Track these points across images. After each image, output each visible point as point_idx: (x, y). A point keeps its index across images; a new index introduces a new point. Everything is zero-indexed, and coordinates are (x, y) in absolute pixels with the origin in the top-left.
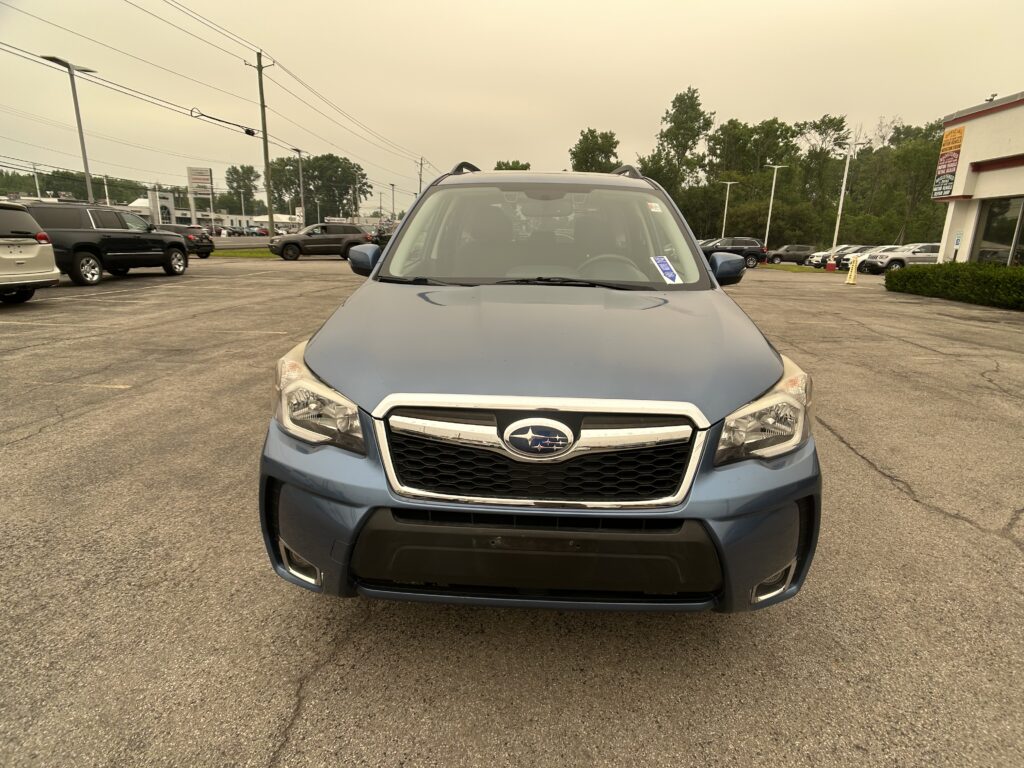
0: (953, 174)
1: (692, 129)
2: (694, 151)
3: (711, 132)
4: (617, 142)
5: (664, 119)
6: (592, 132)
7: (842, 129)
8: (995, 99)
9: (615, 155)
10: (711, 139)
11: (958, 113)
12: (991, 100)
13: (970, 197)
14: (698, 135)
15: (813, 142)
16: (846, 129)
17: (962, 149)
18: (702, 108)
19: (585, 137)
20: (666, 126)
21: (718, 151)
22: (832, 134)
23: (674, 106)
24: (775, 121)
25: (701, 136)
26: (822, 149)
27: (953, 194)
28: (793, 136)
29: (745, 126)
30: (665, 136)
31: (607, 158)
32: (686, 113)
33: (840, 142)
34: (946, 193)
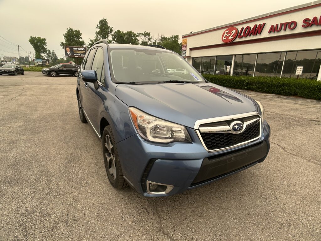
0: (186, 51)
1: (107, 32)
2: (108, 39)
3: (113, 33)
4: (81, 34)
5: (97, 27)
6: (71, 29)
7: (150, 36)
8: (193, 32)
9: (81, 38)
10: (112, 35)
11: (185, 35)
12: (192, 32)
13: (190, 57)
14: (109, 34)
15: (143, 39)
16: (151, 36)
17: (187, 44)
18: (109, 25)
19: (69, 31)
20: (98, 30)
21: (115, 40)
22: (147, 37)
23: (100, 24)
24: (131, 32)
25: (110, 34)
26: (145, 41)
27: (186, 56)
28: (137, 37)
29: (123, 32)
30: (98, 33)
31: (79, 39)
32: (104, 26)
33: (150, 39)
34: (185, 55)
